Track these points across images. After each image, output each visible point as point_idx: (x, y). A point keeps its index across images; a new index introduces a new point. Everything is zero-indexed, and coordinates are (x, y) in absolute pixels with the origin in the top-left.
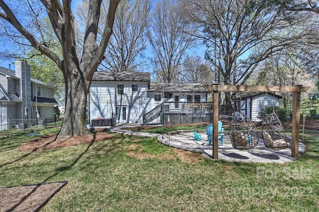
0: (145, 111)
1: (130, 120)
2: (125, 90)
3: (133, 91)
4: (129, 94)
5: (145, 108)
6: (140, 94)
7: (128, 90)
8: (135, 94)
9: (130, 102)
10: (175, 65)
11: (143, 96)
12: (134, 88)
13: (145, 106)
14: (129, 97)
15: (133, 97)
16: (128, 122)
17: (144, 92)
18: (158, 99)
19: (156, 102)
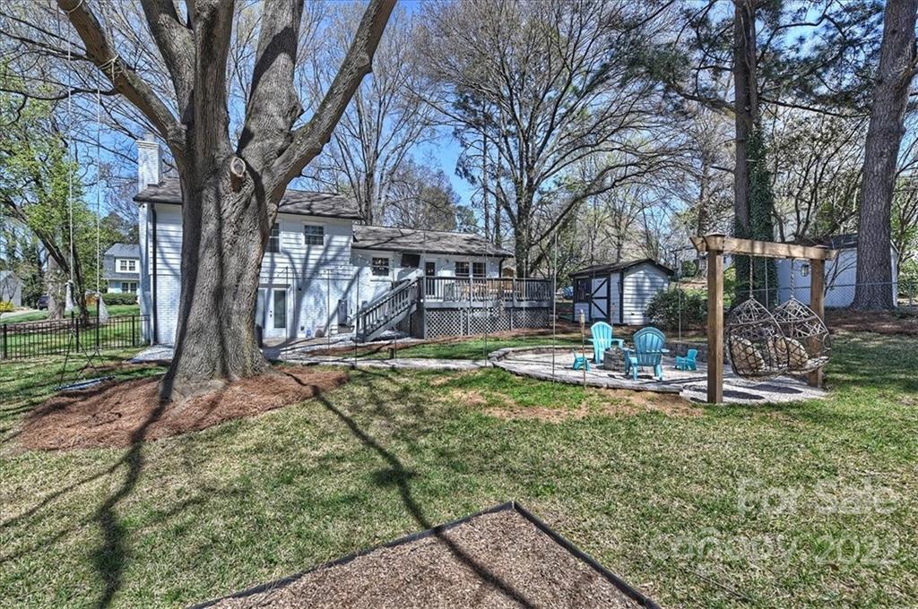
0: (346, 302)
1: (299, 330)
2: (284, 240)
3: (307, 242)
4: (296, 251)
5: (345, 294)
6: (331, 253)
7: (293, 241)
8: (316, 253)
9: (300, 276)
10: (383, 181)
11: (340, 258)
12: (314, 237)
13: (345, 288)
14: (297, 261)
15: (310, 262)
16: (293, 336)
17: (341, 249)
18: (381, 269)
19: (376, 277)
